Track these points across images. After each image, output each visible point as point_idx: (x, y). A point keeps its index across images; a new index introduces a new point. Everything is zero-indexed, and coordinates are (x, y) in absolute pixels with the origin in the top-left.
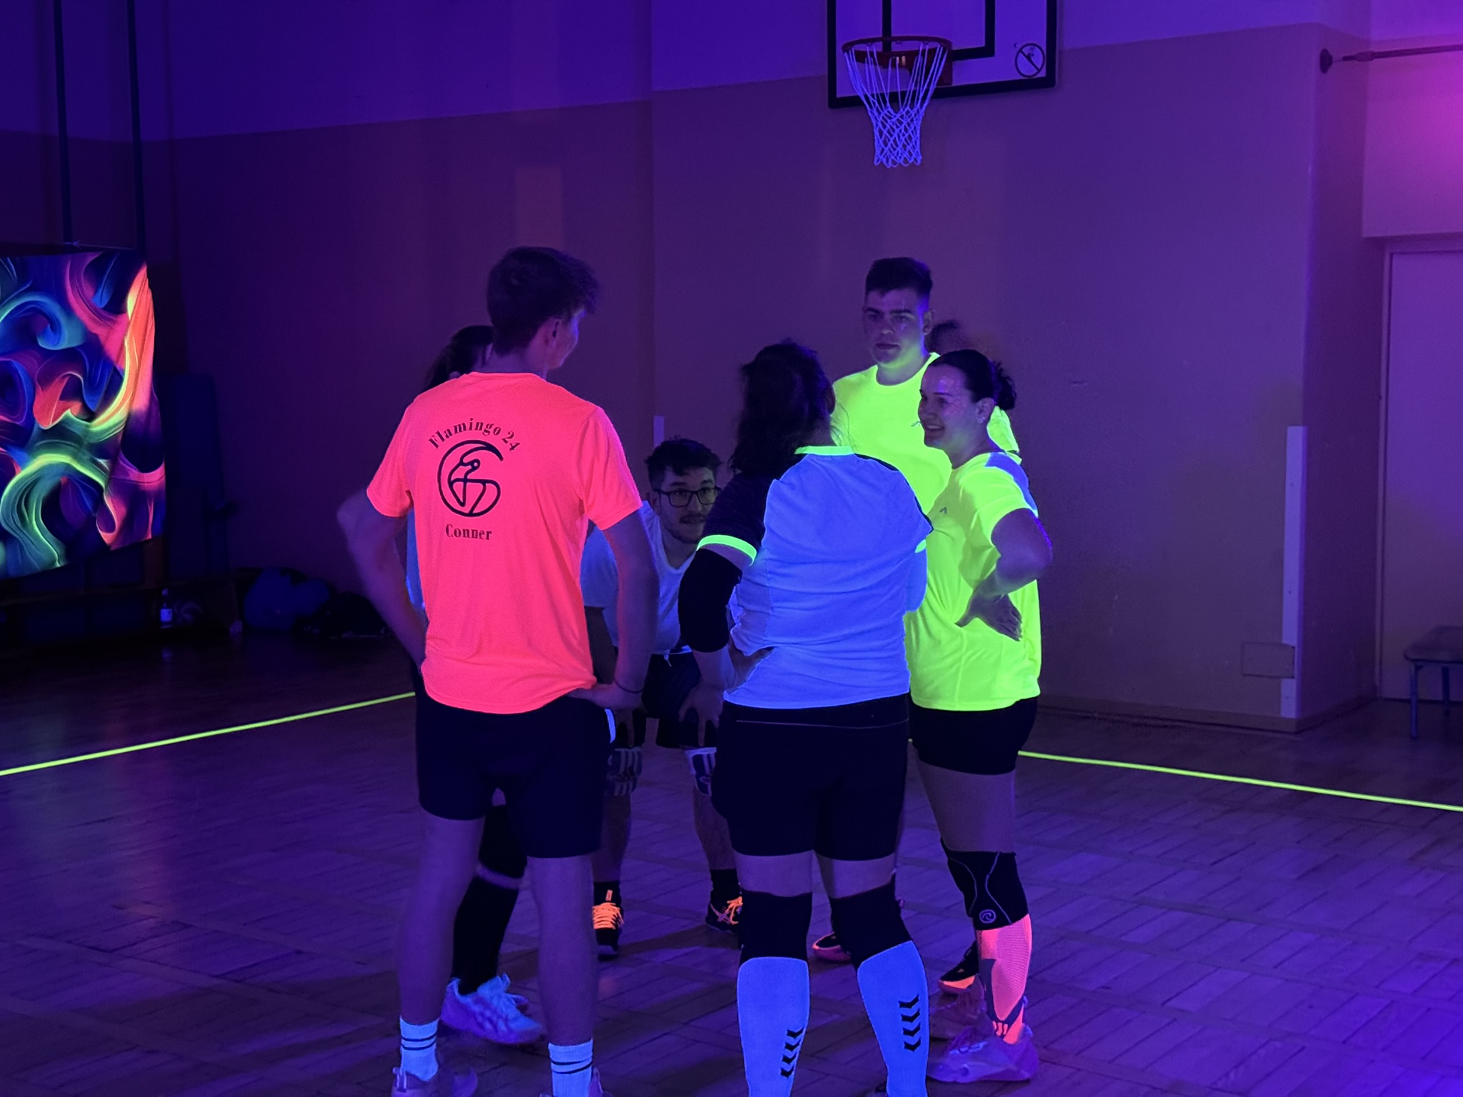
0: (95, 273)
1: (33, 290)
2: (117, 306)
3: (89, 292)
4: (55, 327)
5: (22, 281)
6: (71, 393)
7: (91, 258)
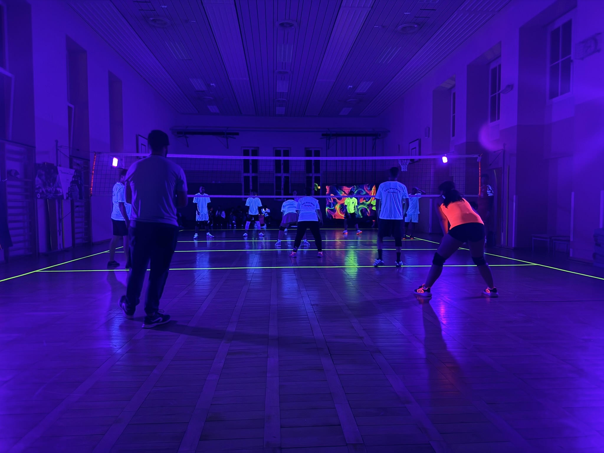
0: (368, 186)
1: (360, 188)
2: (371, 189)
3: (367, 188)
4: (363, 192)
5: (359, 187)
6: (364, 199)
7: (368, 184)
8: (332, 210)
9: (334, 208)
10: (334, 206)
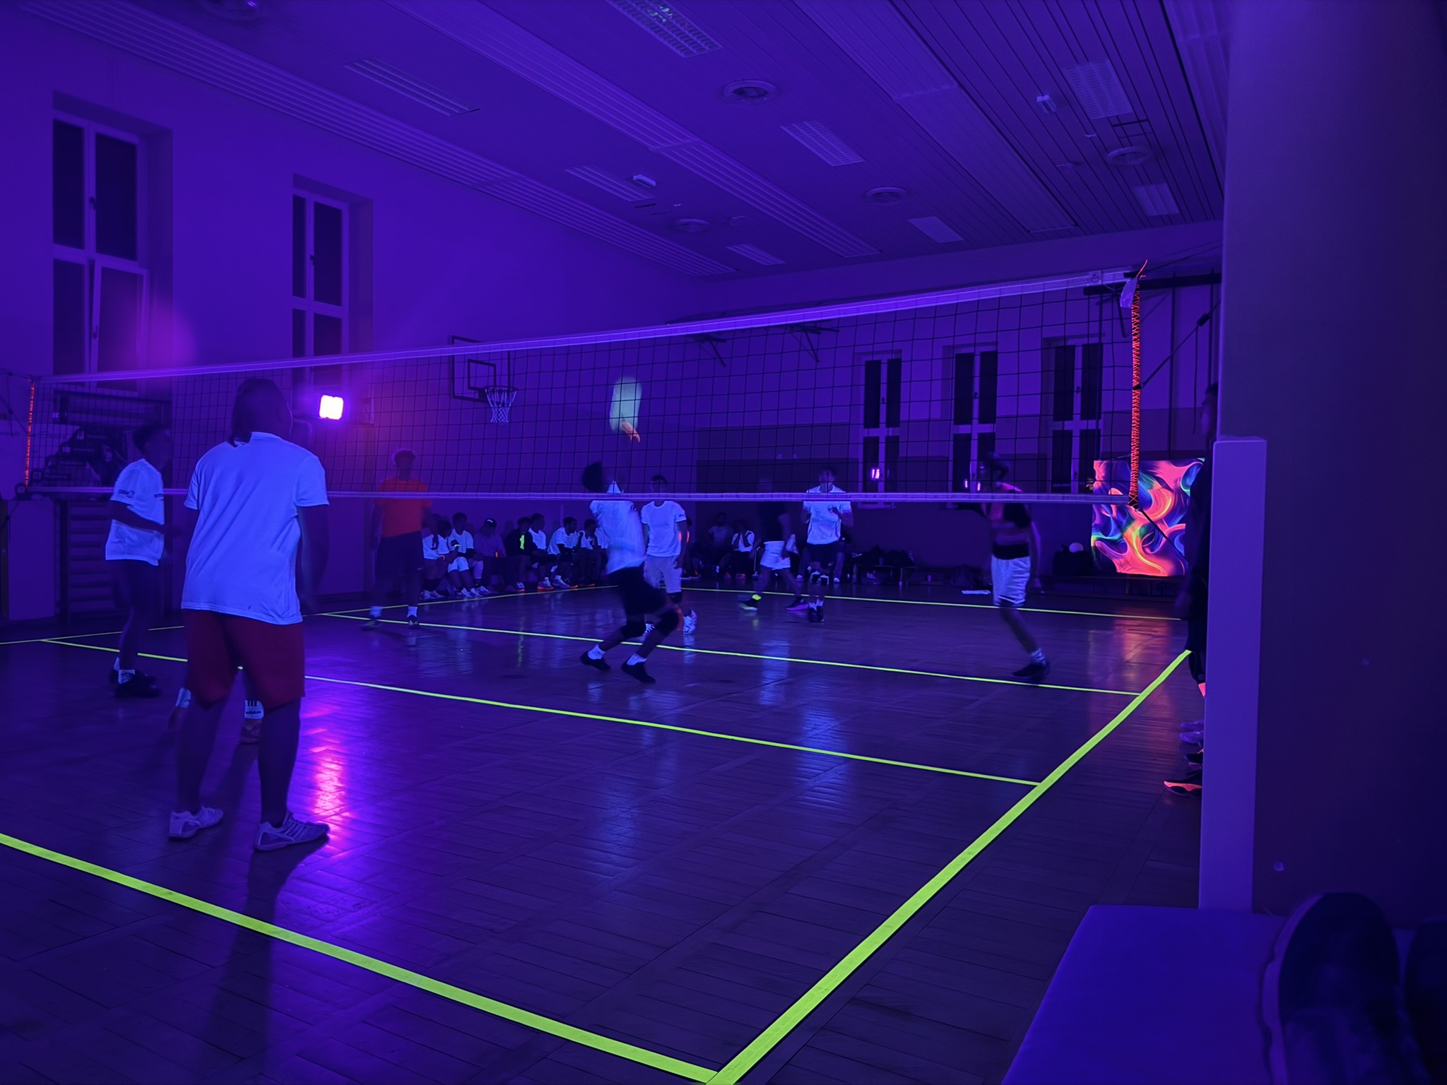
8: (1113, 544)
9: (1121, 537)
10: (1120, 528)
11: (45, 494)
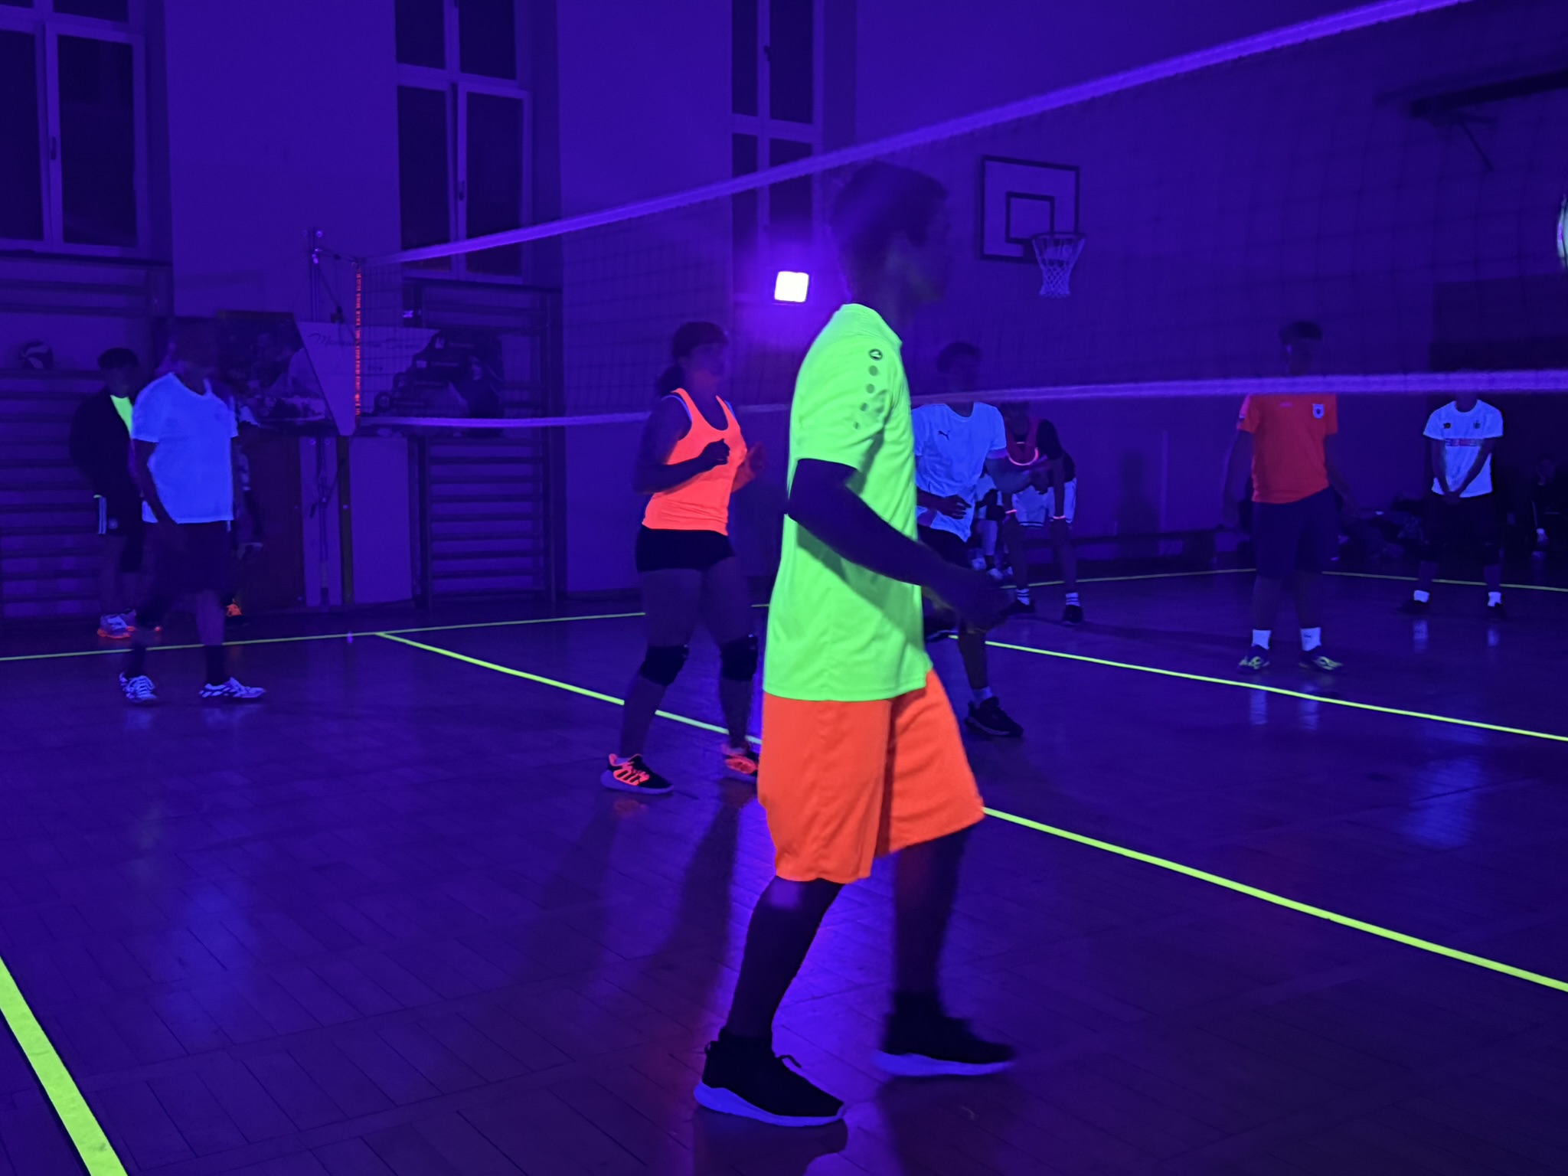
11: (395, 428)
